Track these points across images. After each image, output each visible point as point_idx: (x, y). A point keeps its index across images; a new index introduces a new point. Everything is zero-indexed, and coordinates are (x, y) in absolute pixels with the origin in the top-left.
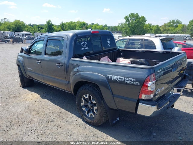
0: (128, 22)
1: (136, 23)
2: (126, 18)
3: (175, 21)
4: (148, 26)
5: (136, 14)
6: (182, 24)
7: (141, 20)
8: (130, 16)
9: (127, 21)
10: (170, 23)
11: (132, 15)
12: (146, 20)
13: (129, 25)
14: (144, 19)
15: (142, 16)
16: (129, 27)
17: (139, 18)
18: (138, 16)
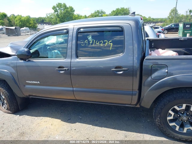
0: (57, 13)
1: (65, 13)
2: (54, 8)
3: (100, 11)
4: (77, 16)
5: (64, 4)
6: (106, 14)
7: (69, 10)
8: (58, 6)
9: (55, 12)
10: (96, 13)
11: (59, 5)
12: (74, 11)
13: (58, 15)
14: (72, 10)
15: (70, 6)
16: (59, 18)
17: (68, 8)
18: (66, 6)
